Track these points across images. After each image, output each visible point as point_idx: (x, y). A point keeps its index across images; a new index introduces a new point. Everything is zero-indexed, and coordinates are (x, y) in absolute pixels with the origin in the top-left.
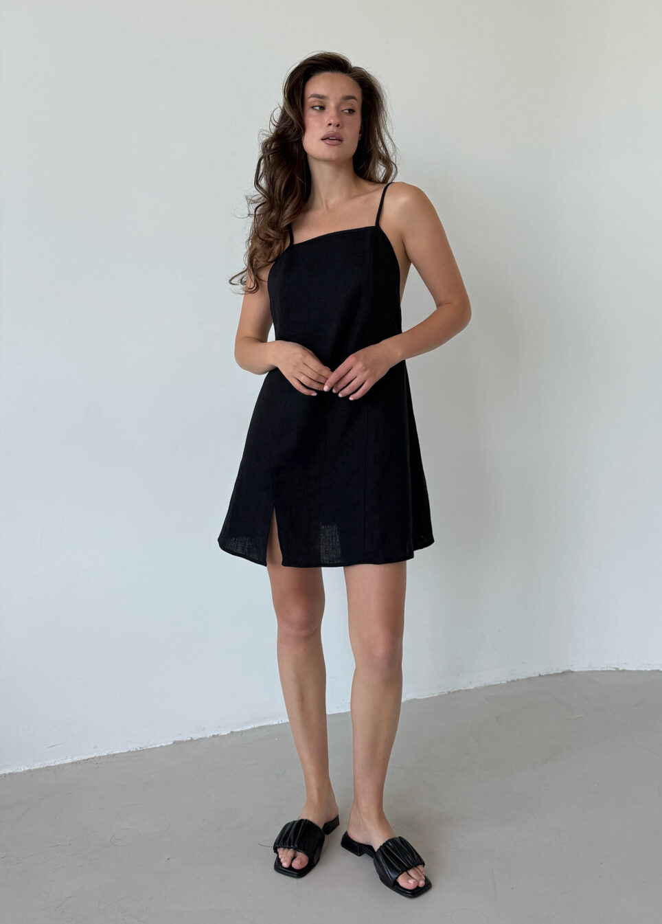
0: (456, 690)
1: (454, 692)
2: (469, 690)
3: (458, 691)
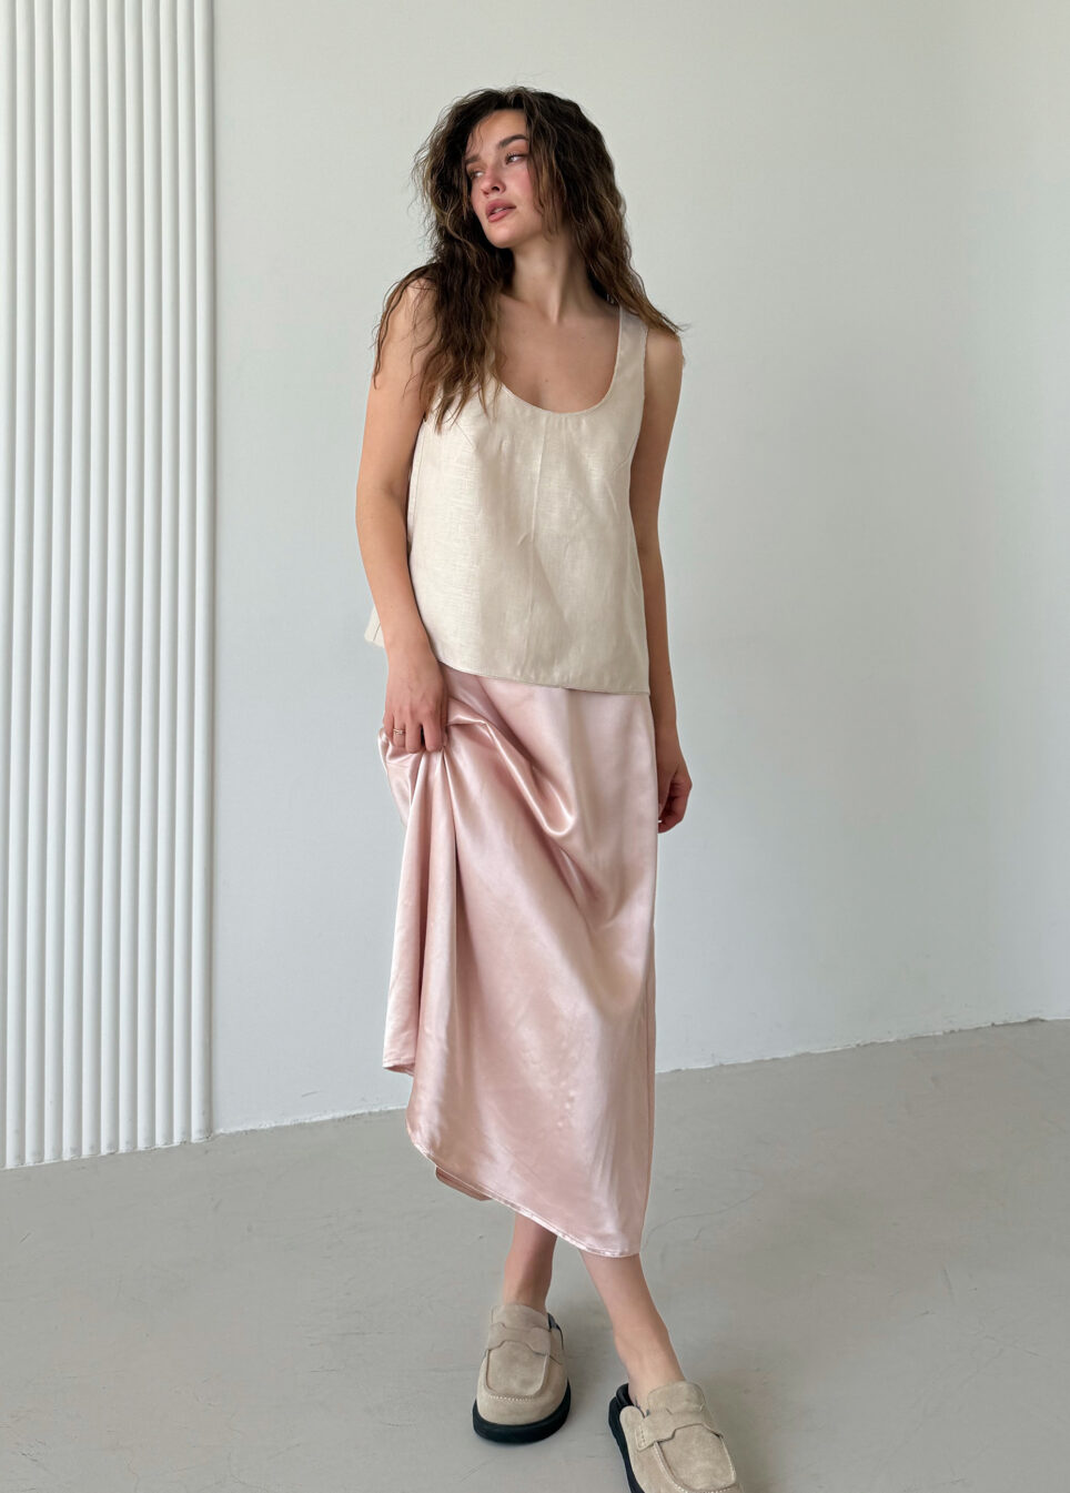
0: (868, 1042)
1: (865, 1046)
3: (872, 1044)
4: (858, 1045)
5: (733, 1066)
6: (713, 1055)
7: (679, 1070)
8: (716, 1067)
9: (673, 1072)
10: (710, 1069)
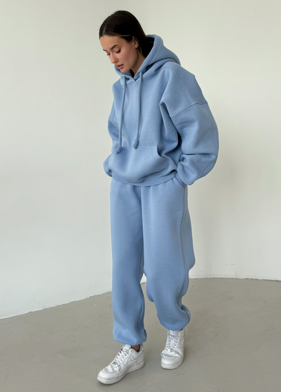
0: (93, 295)
1: (93, 296)
2: (100, 295)
3: (94, 296)
4: (91, 297)
5: (49, 308)
6: (43, 306)
7: (31, 312)
8: (43, 310)
9: (29, 313)
10: (42, 310)
